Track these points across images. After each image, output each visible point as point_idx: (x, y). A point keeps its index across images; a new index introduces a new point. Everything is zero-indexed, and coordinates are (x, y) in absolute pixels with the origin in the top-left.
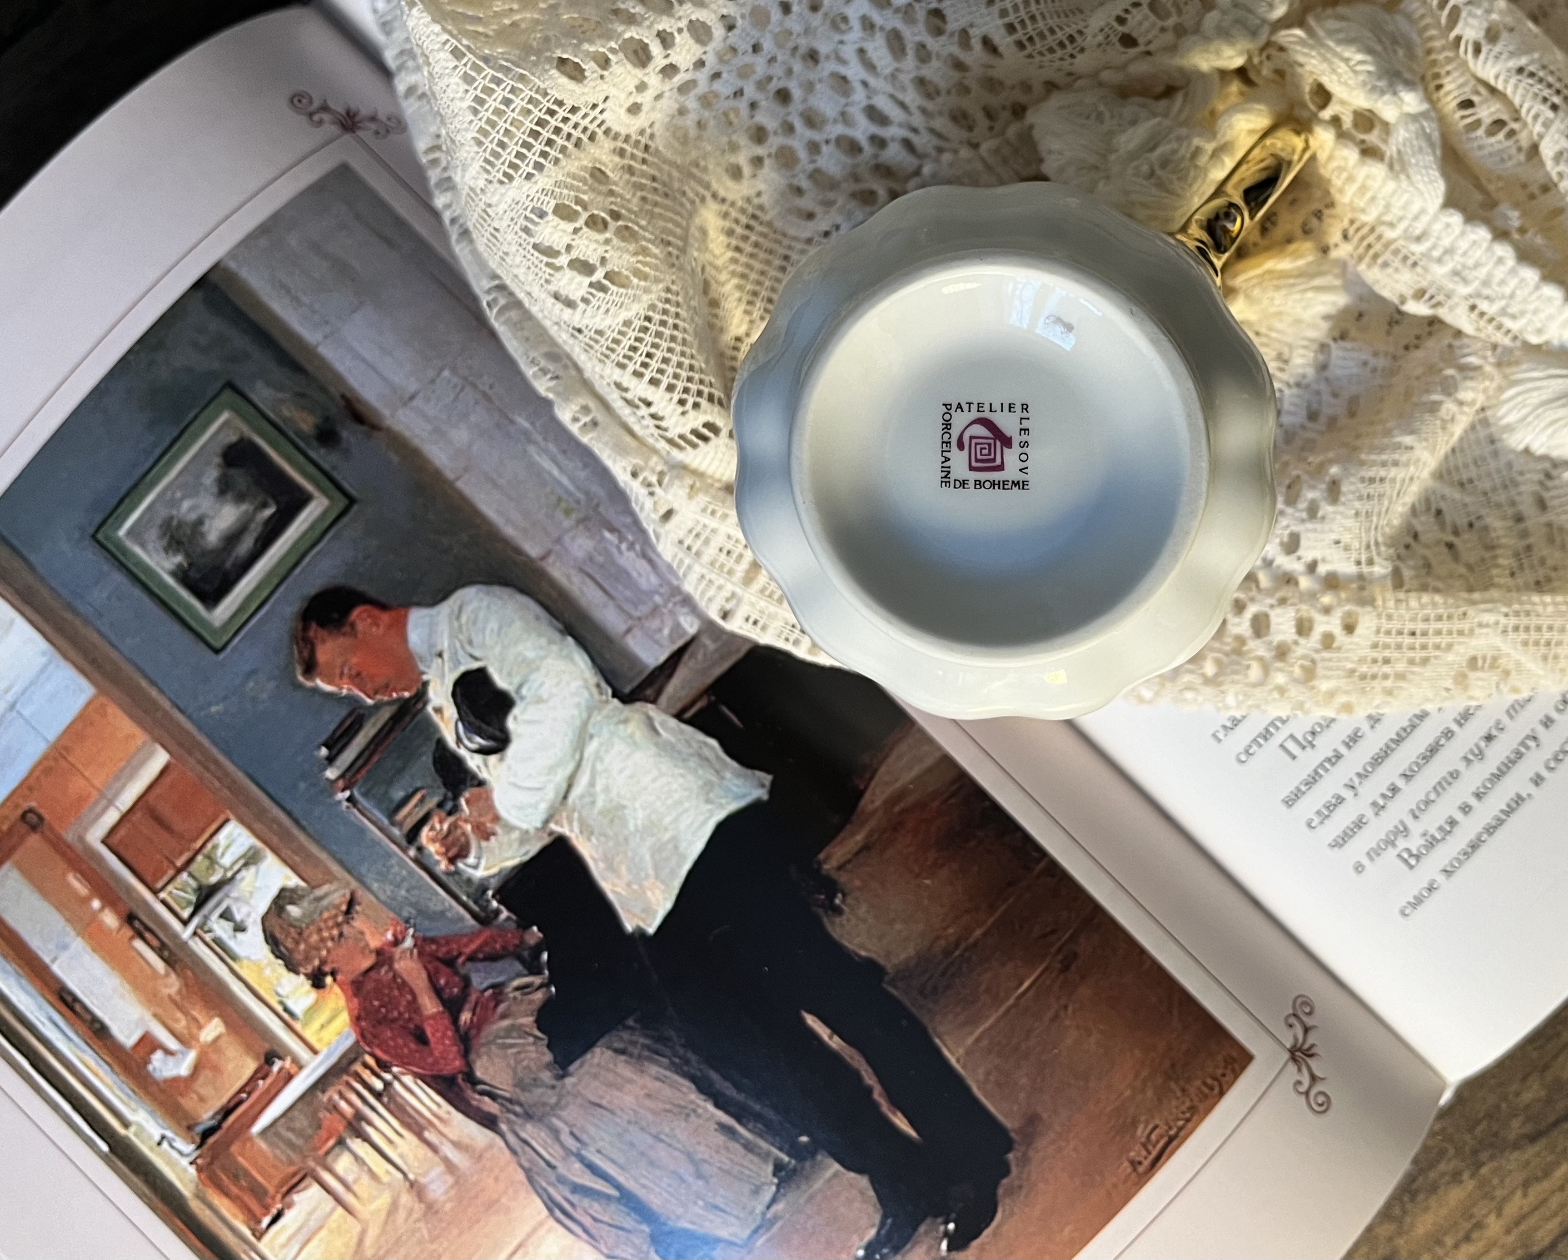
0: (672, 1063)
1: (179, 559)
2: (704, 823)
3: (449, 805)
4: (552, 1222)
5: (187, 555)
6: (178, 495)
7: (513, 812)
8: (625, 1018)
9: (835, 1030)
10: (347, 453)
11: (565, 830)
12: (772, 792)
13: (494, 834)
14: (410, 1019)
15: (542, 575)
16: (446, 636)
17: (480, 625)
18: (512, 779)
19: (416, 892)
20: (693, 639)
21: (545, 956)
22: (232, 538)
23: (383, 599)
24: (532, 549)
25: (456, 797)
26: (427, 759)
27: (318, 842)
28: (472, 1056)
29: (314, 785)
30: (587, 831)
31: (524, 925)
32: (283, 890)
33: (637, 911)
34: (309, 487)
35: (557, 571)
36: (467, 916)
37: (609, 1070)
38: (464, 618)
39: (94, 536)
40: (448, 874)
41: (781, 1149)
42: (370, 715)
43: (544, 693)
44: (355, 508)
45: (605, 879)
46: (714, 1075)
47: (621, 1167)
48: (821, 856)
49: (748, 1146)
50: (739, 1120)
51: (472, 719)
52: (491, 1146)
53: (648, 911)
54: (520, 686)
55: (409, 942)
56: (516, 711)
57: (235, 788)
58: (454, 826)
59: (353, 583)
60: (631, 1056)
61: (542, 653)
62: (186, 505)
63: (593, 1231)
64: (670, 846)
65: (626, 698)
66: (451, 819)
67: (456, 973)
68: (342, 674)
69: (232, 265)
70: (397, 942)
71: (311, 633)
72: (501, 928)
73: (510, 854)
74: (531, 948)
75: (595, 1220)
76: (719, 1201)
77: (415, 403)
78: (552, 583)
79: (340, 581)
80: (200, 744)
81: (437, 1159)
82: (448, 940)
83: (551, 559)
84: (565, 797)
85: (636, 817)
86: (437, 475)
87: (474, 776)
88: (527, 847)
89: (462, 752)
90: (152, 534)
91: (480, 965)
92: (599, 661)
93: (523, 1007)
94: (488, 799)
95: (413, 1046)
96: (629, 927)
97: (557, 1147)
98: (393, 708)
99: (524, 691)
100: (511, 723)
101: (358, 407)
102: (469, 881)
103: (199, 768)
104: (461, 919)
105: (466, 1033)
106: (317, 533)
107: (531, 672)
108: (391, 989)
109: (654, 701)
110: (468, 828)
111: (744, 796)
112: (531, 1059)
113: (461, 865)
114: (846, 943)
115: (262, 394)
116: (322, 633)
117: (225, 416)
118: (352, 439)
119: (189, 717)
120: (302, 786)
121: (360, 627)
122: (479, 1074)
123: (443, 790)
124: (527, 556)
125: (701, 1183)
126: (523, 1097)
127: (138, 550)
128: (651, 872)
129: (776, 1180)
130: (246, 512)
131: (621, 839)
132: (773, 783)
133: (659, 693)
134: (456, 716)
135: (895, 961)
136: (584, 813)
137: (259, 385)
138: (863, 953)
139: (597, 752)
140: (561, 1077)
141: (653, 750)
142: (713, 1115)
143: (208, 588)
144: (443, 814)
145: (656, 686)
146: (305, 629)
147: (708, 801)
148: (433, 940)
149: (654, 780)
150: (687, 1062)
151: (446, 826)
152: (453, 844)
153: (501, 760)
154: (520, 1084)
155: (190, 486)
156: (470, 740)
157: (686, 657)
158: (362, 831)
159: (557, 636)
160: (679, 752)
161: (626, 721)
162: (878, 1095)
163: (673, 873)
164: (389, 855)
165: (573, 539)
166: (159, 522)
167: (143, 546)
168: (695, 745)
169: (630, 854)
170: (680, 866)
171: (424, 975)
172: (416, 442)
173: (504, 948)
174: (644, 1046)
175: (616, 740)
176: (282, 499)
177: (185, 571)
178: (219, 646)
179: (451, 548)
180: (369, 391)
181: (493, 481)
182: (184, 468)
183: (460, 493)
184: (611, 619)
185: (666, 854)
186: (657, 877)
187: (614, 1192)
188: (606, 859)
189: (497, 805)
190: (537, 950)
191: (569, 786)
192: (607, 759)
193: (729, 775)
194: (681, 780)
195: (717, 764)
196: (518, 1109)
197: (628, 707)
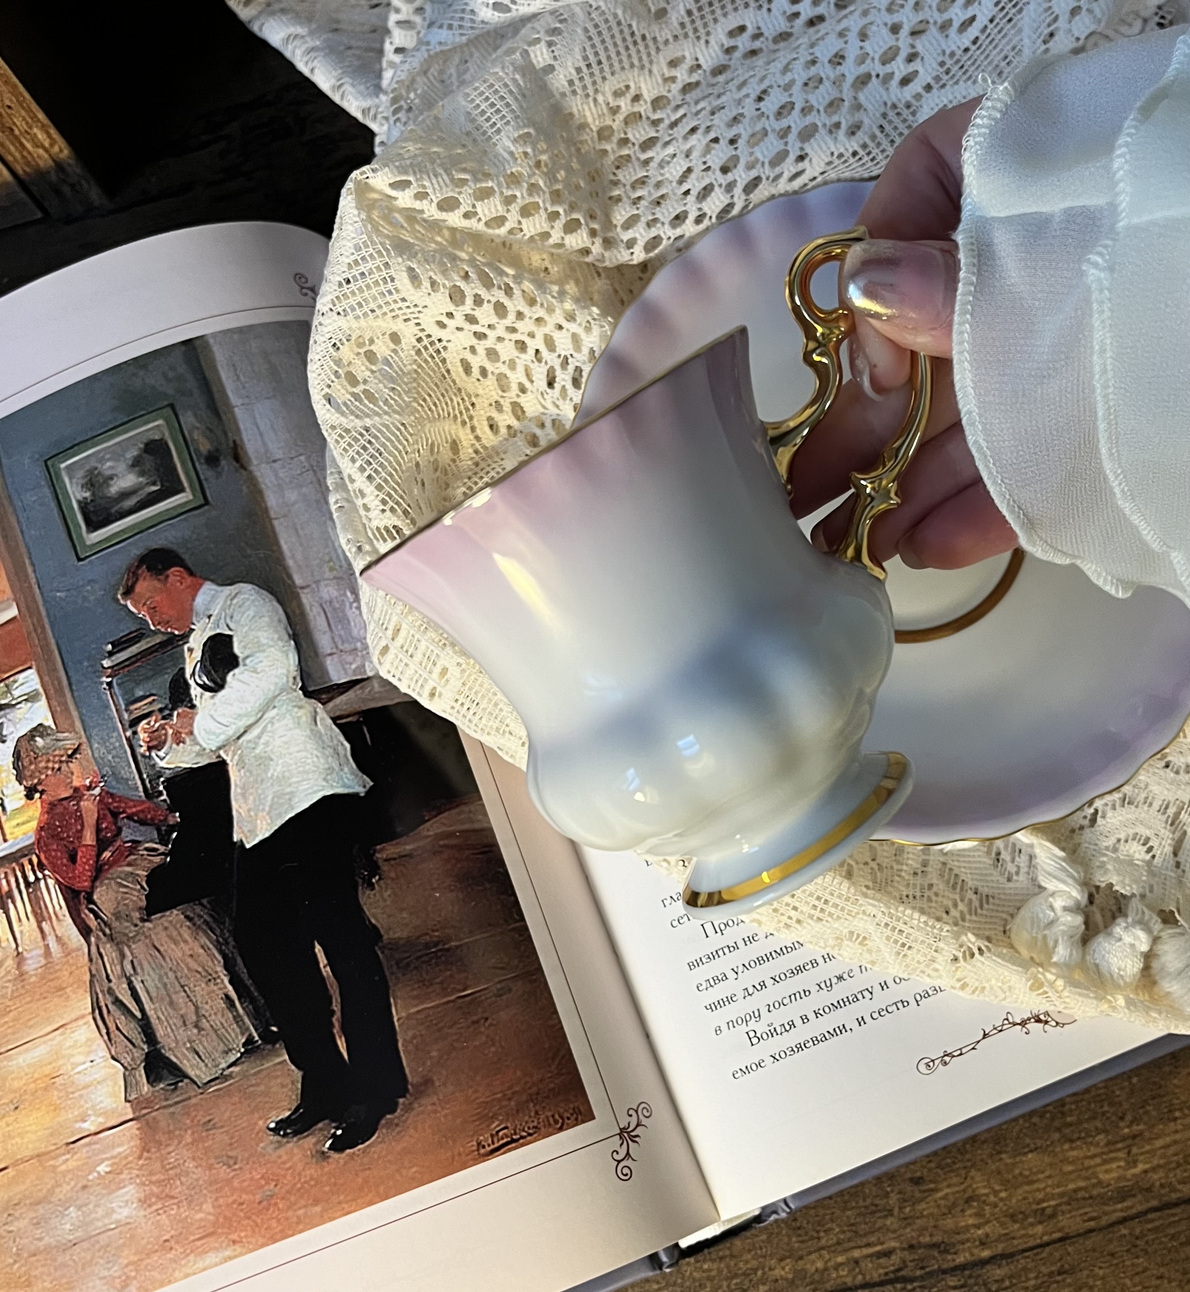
0: (218, 941)
1: (88, 494)
2: (315, 792)
3: (167, 712)
4: (90, 1017)
5: (93, 494)
6: (108, 456)
7: (203, 733)
8: (204, 897)
9: (330, 964)
10: (219, 475)
11: (228, 760)
12: (367, 793)
13: (184, 742)
14: (72, 842)
15: (297, 597)
16: (219, 607)
17: (242, 610)
18: (212, 712)
19: (117, 760)
20: (368, 678)
21: (175, 835)
22: (125, 495)
23: (193, 568)
24: (298, 580)
25: (173, 709)
26: (168, 678)
27: (76, 704)
28: (97, 883)
29: (92, 666)
30: (241, 765)
31: (172, 809)
32: (41, 725)
33: (245, 829)
34: (186, 484)
35: (306, 599)
36: (141, 789)
37: (176, 929)
38: (235, 601)
39: (46, 462)
40: (143, 756)
41: (256, 1030)
42: (148, 636)
43: (259, 667)
44: (206, 507)
45: (236, 800)
46: (239, 961)
47: (151, 999)
48: (378, 847)
49: (237, 1018)
50: (239, 998)
51: (208, 664)
52: (79, 949)
53: (253, 832)
54: (247, 657)
55: (97, 791)
56: (236, 671)
57: (46, 647)
58: (162, 727)
59: (181, 551)
60: (194, 924)
61: (271, 643)
62: (109, 464)
63: (112, 1036)
64: (287, 797)
65: (308, 694)
66: (163, 722)
67: (115, 823)
68: (144, 604)
69: (211, 341)
70: (90, 788)
71: (140, 572)
72: (157, 805)
73: (187, 759)
74: (169, 826)
75: (118, 1028)
76: (200, 1049)
77: (274, 465)
78: (300, 605)
79: (175, 548)
80: (40, 614)
81: (41, 944)
82: (121, 799)
83: (306, 591)
84: (239, 738)
85: (276, 770)
86: (266, 510)
87: (191, 700)
88: (199, 759)
89: (191, 682)
90: (80, 473)
91: (132, 824)
92: (303, 664)
93: (145, 863)
94: (192, 719)
95: (65, 861)
96: (236, 838)
97: (118, 967)
98: (165, 638)
99: (248, 661)
100: (229, 677)
101: (239, 450)
102: (154, 766)
103: (32, 628)
104: (137, 789)
105: (101, 866)
106: (176, 513)
107: (259, 651)
108: (70, 818)
109: (323, 704)
110: (170, 731)
111: (349, 787)
112: (131, 900)
113: (153, 754)
114: (365, 908)
115: (188, 419)
116: (147, 574)
117: (160, 422)
118: (226, 468)
119: (42, 594)
120: (86, 664)
121: (171, 579)
122: (95, 897)
123: (167, 701)
124: (293, 582)
125: (195, 1031)
126: (115, 924)
127: (67, 480)
128: (267, 809)
129: (243, 1050)
130: (141, 483)
131: (259, 779)
132: (372, 787)
133: (330, 700)
134: (199, 659)
135: (392, 935)
136: (245, 752)
137: (190, 413)
138: (373, 921)
139: (273, 718)
140: (143, 920)
141: (308, 732)
142: (226, 987)
143: (94, 518)
144: (160, 717)
145: (330, 695)
146: (138, 567)
147: (325, 779)
148: (112, 795)
149: (298, 752)
150: (227, 943)
151: (157, 725)
152: (156, 739)
153: (212, 697)
154: (117, 916)
155: (116, 454)
156: (200, 677)
157: (358, 687)
158: (107, 707)
159: (286, 637)
160: (323, 741)
161: (300, 707)
162: (336, 1020)
163: (280, 815)
164: (115, 729)
165: (326, 585)
166: (88, 467)
167: (70, 479)
168: (335, 742)
169: (260, 791)
170: (286, 813)
171: (96, 815)
172: (263, 486)
173: (152, 819)
174: (205, 921)
175: (288, 716)
176: (166, 484)
177: (86, 504)
178: (82, 556)
179: (250, 556)
180: (251, 445)
181: (296, 530)
182: (119, 443)
183: (273, 527)
184: (324, 642)
185: (282, 801)
186: (269, 813)
187: (138, 1014)
188: (243, 788)
189: (195, 725)
190: (172, 828)
191: (245, 732)
192: (277, 725)
193: (346, 769)
194: (315, 759)
195: (343, 760)
196: (107, 931)
197: (306, 699)
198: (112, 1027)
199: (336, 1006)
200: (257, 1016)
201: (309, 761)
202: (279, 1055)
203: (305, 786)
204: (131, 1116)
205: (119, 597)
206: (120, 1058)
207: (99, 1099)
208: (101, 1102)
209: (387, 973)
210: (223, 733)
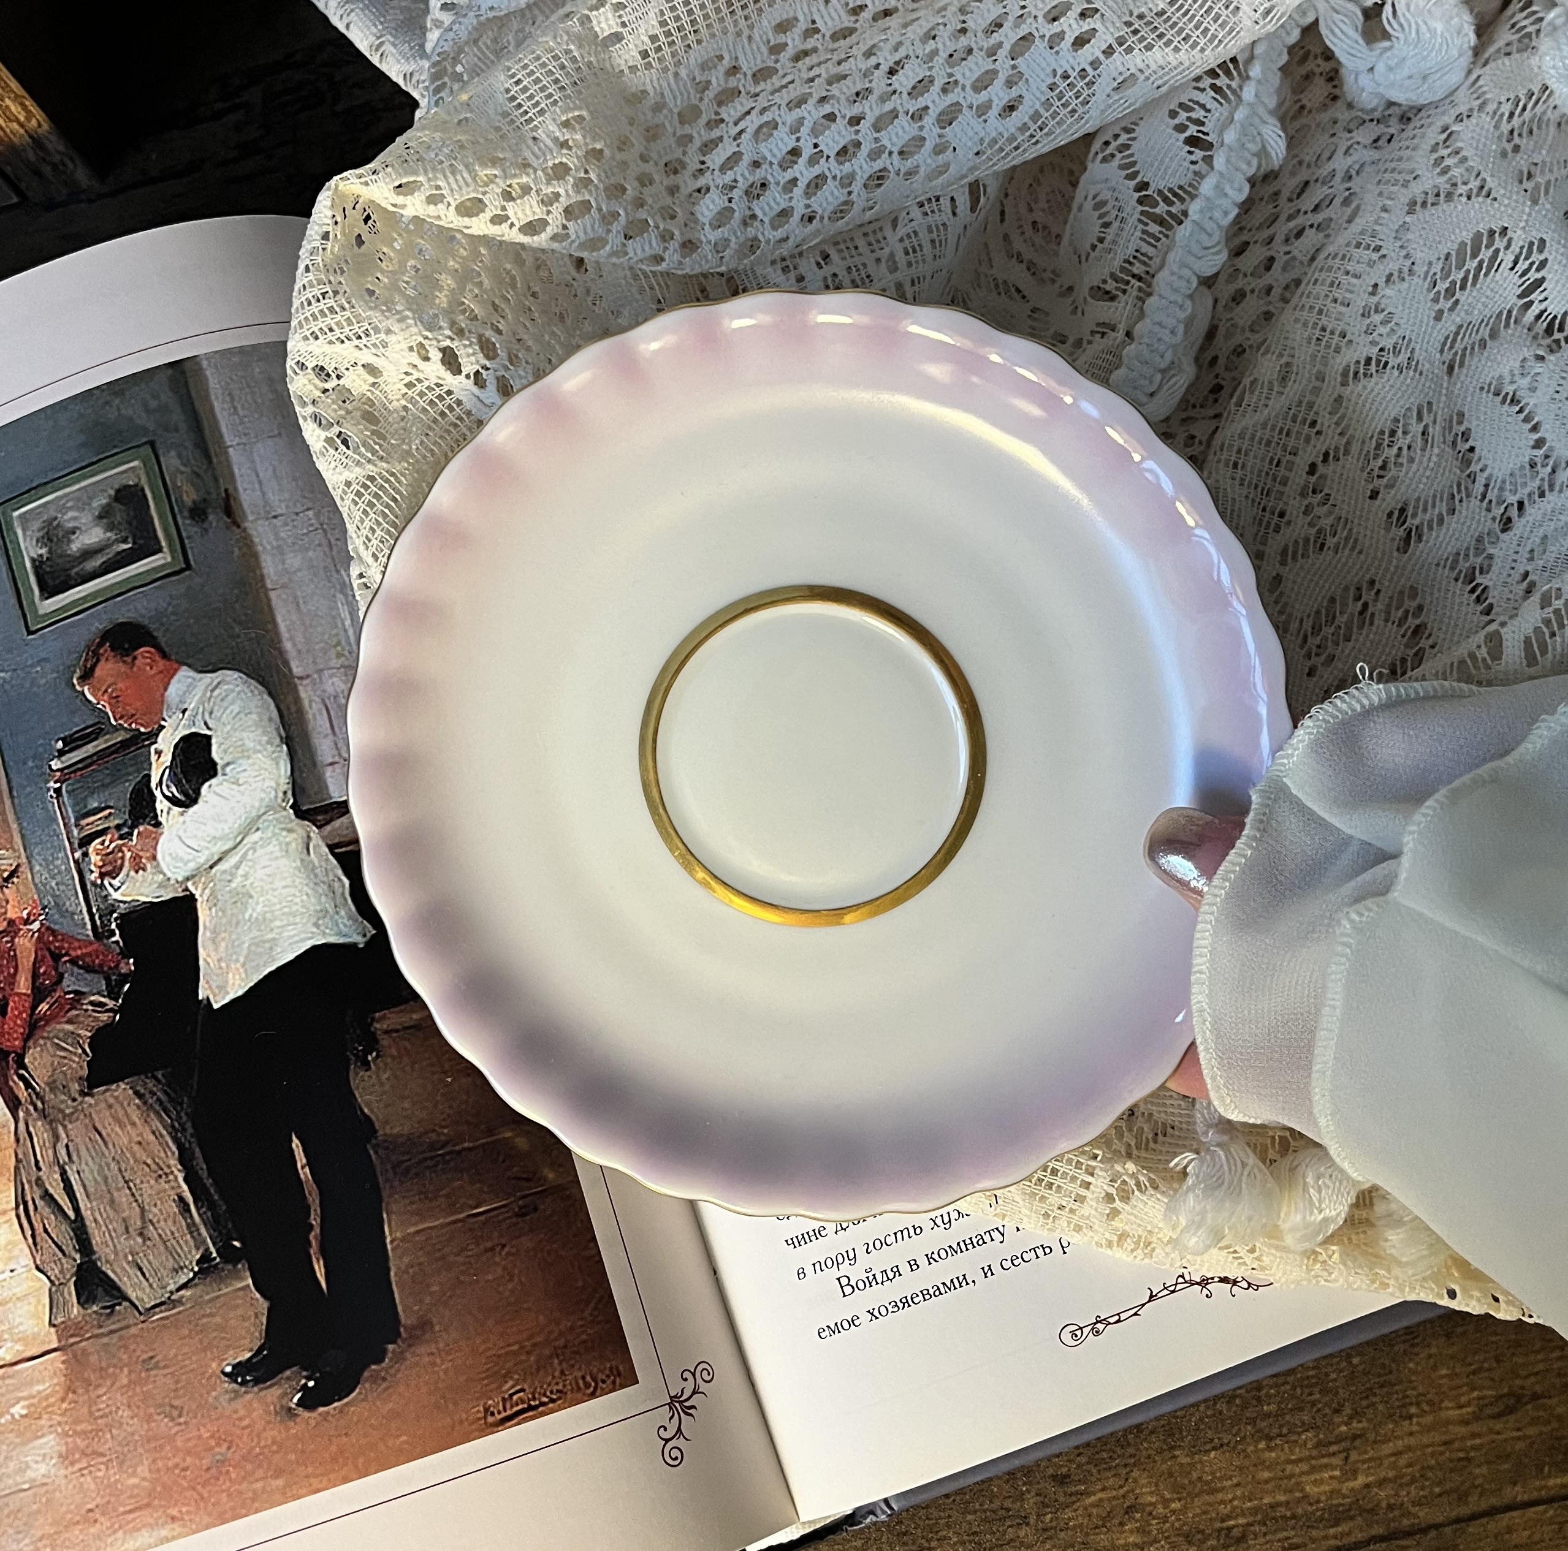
0: (173, 1127)
1: (43, 551)
2: (303, 940)
5: (50, 552)
6: (69, 504)
7: (168, 858)
8: (158, 1069)
9: (309, 1163)
10: (205, 532)
11: (198, 894)
12: (367, 943)
13: (144, 870)
15: (294, 689)
16: (196, 699)
17: (225, 704)
18: (181, 833)
19: (62, 888)
21: (126, 987)
22: (88, 553)
23: (167, 649)
24: (297, 669)
25: (133, 827)
26: (129, 786)
27: (16, 813)
28: (31, 1043)
29: (38, 767)
30: (212, 902)
33: (214, 985)
34: (163, 544)
35: (305, 692)
36: (89, 926)
37: (123, 1107)
38: (216, 693)
41: (214, 1244)
42: (108, 733)
43: (242, 778)
44: (187, 573)
45: (205, 946)
46: (198, 1152)
47: (88, 1196)
48: (378, 1014)
49: (192, 1227)
50: (195, 1202)
51: (178, 770)
53: (223, 988)
54: (228, 764)
55: (36, 926)
56: (213, 781)
58: (119, 849)
59: (152, 627)
60: (145, 1103)
61: (258, 747)
62: (71, 514)
63: (38, 1239)
64: (267, 945)
65: (300, 814)
66: (120, 842)
67: (56, 969)
68: (105, 692)
69: (205, 363)
70: (27, 922)
71: (102, 651)
72: (108, 947)
73: (146, 891)
74: (120, 974)
75: (46, 1231)
76: (145, 1264)
77: (275, 521)
78: (297, 700)
79: (146, 622)
82: (66, 937)
83: (305, 682)
84: (211, 867)
85: (255, 909)
86: (261, 578)
88: (162, 892)
89: (158, 793)
90: (36, 525)
91: (76, 969)
92: (296, 774)
93: (89, 1021)
94: (156, 840)
96: (201, 996)
97: (50, 1152)
99: (228, 769)
100: (204, 789)
101: (232, 502)
104: (84, 925)
105: (37, 1021)
106: (149, 579)
107: (243, 757)
110: (128, 855)
111: (346, 935)
112: (70, 1067)
113: (106, 882)
114: (356, 1094)
115: (171, 461)
116: (110, 654)
117: (136, 463)
118: (214, 524)
120: (30, 764)
121: (140, 661)
122: (26, 1061)
123: (127, 817)
124: (290, 670)
125: (139, 1240)
126: (49, 1096)
127: (19, 532)
128: (242, 959)
129: (196, 1268)
130: (109, 539)
131: (234, 920)
133: (327, 823)
134: (168, 763)
135: (389, 1130)
136: (219, 885)
137: (173, 453)
139: (255, 843)
140: (83, 1094)
141: (299, 863)
142: (179, 1186)
143: (50, 582)
144: (116, 835)
145: (328, 817)
146: (100, 645)
147: (316, 925)
148: (54, 932)
149: (285, 887)
150: (184, 1130)
151: (112, 846)
152: (110, 863)
153: (182, 814)
154: (52, 1085)
155: (82, 503)
156: (168, 786)
158: (55, 820)
159: (278, 740)
160: (316, 876)
161: (290, 831)
162: (314, 1237)
163: (257, 968)
164: (62, 849)
165: (331, 676)
166: (45, 518)
167: (24, 530)
168: (331, 877)
169: (234, 936)
170: (265, 965)
171: (33, 956)
172: (260, 548)
173: (101, 965)
174: (159, 1100)
175: (274, 841)
176: (141, 542)
177: (41, 562)
178: (33, 628)
179: (239, 636)
180: (247, 496)
181: (298, 604)
182: (85, 487)
183: (269, 600)
184: (324, 748)
185: (260, 950)
186: (243, 965)
187: (71, 1214)
188: (214, 931)
189: (159, 848)
190: (124, 979)
191: (220, 860)
192: (260, 852)
193: (343, 913)
194: (305, 898)
195: (339, 900)
196: (39, 1105)
197: (298, 821)
198: (39, 1229)
199: (315, 1220)
200: (215, 1224)
201: (298, 900)
202: (242, 1279)
203: (290, 932)
204: (55, 1345)
205: (75, 681)
206: (47, 1268)
207: (18, 1320)
208: (21, 1324)
209: (380, 1180)
210: (194, 860)
